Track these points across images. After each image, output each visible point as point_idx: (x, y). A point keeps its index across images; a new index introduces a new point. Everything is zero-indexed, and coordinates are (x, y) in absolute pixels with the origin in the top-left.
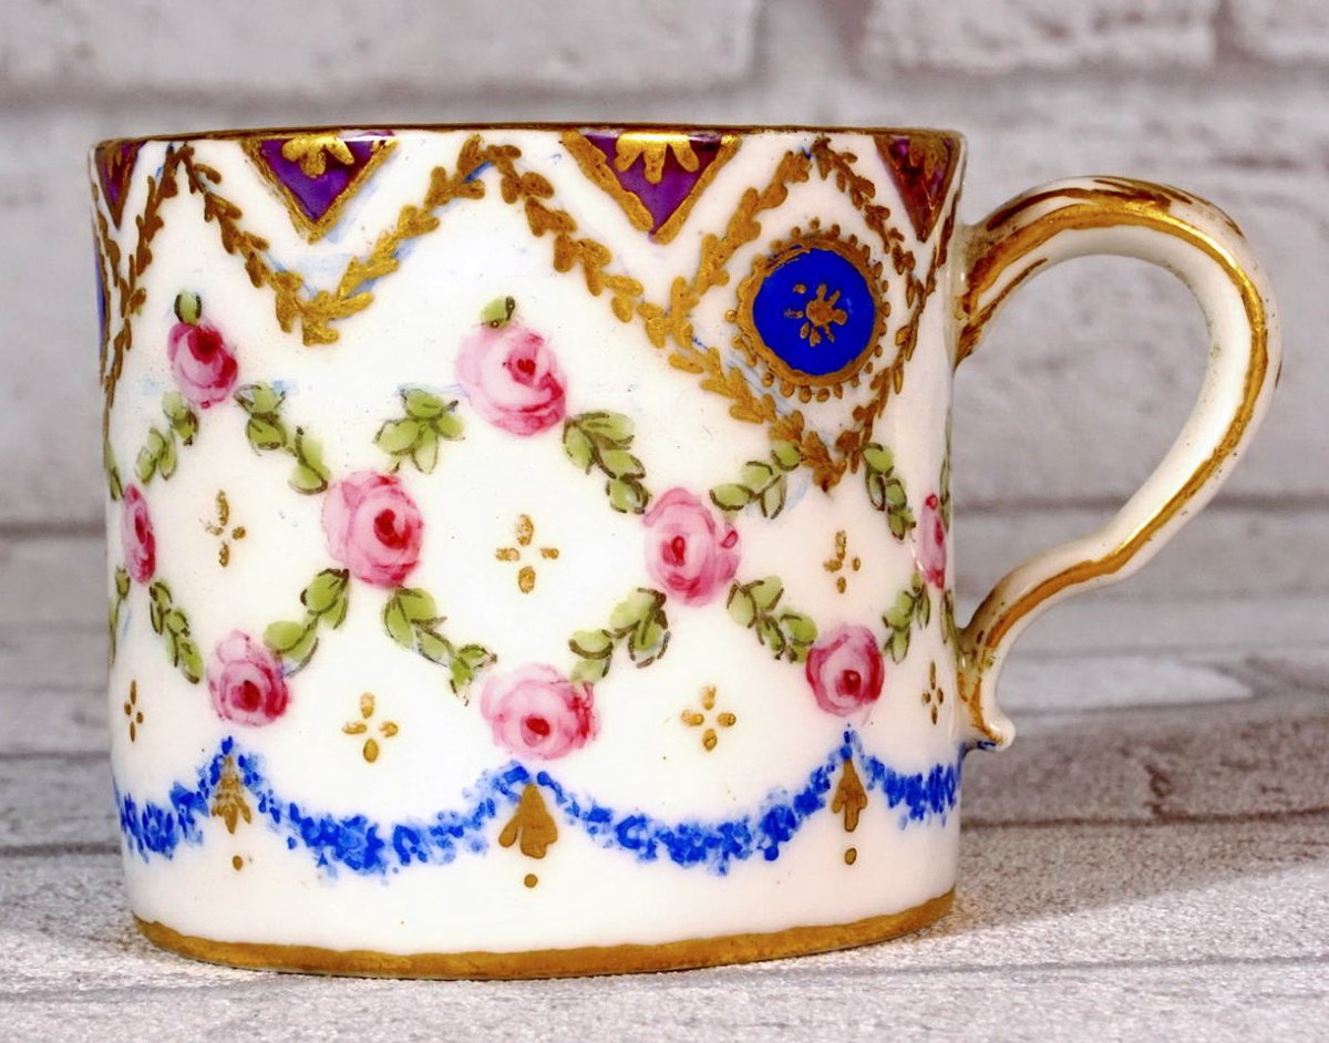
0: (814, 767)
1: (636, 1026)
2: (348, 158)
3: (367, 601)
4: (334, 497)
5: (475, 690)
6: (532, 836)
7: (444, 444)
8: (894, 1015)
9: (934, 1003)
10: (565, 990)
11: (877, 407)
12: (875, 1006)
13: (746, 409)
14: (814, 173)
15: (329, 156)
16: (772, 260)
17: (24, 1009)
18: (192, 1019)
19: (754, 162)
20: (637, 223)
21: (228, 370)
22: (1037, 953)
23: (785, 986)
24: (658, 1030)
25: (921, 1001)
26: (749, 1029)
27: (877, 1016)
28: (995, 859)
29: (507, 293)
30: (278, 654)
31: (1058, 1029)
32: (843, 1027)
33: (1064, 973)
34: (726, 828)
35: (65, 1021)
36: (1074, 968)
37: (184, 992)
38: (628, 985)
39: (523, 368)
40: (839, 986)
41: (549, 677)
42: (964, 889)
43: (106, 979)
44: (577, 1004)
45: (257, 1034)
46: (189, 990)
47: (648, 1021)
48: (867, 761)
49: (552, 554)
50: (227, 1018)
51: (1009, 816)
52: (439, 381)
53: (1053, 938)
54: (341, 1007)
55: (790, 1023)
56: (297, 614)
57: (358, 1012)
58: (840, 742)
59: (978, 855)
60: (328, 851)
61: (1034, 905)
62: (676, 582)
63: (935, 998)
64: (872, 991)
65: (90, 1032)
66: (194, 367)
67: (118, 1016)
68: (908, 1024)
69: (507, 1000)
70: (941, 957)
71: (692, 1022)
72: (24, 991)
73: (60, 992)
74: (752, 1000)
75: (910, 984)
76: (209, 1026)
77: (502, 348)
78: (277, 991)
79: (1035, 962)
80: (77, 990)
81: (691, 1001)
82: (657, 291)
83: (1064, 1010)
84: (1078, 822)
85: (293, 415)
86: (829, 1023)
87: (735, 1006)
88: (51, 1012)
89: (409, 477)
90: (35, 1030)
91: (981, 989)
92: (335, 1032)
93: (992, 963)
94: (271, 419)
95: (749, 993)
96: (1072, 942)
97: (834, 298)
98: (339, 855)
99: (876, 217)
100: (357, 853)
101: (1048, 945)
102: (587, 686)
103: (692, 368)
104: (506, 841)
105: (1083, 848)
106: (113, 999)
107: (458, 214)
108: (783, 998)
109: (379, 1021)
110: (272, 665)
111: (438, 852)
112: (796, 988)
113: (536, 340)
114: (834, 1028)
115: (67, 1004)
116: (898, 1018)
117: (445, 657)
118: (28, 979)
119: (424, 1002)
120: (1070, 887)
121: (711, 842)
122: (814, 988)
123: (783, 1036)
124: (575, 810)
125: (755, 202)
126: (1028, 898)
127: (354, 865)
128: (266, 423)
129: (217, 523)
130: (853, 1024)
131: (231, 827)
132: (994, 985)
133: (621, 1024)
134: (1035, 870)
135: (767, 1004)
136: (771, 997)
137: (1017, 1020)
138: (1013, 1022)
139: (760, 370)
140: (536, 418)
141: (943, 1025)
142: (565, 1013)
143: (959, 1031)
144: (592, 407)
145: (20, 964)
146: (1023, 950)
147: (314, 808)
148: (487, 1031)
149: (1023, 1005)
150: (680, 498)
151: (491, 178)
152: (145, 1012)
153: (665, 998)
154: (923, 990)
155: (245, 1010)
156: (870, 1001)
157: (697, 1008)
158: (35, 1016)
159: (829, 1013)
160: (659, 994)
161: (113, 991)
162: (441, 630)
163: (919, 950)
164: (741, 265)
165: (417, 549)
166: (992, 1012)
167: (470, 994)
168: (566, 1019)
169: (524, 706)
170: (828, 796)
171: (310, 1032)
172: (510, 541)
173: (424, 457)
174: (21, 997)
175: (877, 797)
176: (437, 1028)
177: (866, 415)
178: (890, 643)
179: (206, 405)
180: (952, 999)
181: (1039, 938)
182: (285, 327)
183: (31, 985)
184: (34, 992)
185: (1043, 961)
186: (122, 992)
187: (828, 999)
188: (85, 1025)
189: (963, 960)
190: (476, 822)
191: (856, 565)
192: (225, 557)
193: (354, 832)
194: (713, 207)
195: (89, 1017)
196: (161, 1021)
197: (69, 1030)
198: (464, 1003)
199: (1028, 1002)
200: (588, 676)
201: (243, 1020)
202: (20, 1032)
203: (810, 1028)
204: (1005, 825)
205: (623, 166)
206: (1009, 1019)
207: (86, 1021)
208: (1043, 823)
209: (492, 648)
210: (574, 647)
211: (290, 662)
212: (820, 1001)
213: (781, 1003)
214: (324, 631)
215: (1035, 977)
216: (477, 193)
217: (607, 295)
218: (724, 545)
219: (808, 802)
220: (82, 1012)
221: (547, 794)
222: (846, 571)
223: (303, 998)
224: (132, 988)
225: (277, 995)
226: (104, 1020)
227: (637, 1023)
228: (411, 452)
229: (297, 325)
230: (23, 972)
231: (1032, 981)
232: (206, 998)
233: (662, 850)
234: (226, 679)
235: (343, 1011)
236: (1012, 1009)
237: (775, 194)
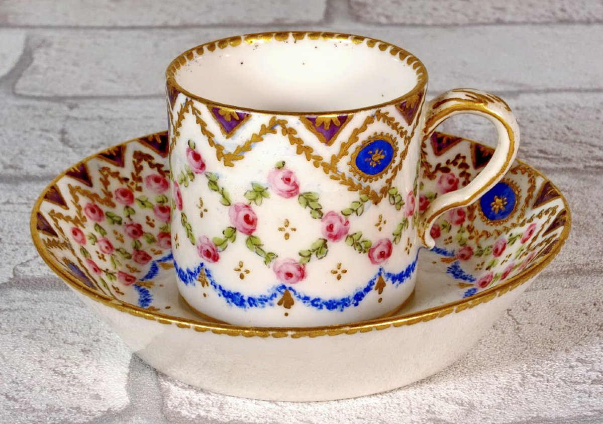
0: (370, 280)
2: (237, 118)
3: (241, 237)
4: (232, 208)
5: (272, 264)
6: (287, 303)
7: (264, 199)
11: (393, 177)
13: (353, 187)
14: (376, 120)
15: (231, 115)
16: (362, 146)
19: (357, 120)
20: (322, 141)
21: (203, 166)
29: (284, 159)
30: (216, 245)
34: (343, 300)
39: (287, 180)
41: (293, 262)
48: (386, 274)
49: (295, 230)
52: (262, 181)
56: (222, 237)
58: (378, 271)
60: (230, 300)
62: (330, 236)
66: (194, 161)
77: (281, 174)
82: (327, 159)
85: (221, 183)
89: (253, 206)
94: (215, 183)
97: (380, 152)
98: (233, 301)
99: (395, 126)
100: (238, 302)
102: (304, 265)
103: (336, 179)
104: (279, 304)
107: (269, 138)
110: (214, 248)
111: (260, 305)
113: (291, 173)
117: (263, 255)
121: (339, 304)
124: (299, 297)
125: (357, 132)
127: (237, 305)
128: (213, 184)
129: (200, 206)
131: (203, 286)
139: (357, 176)
140: (290, 194)
144: (307, 191)
147: (226, 287)
150: (332, 214)
151: (279, 128)
162: (262, 248)
164: (352, 149)
165: (256, 226)
169: (285, 269)
170: (374, 287)
172: (283, 226)
173: (258, 201)
175: (389, 283)
177: (389, 181)
178: (395, 240)
179: (197, 173)
182: (219, 160)
190: (271, 299)
191: (385, 222)
192: (202, 215)
193: (237, 297)
194: (344, 135)
200: (304, 262)
205: (317, 125)
209: (277, 253)
210: (300, 254)
211: (219, 248)
214: (229, 242)
216: (274, 132)
217: (312, 160)
218: (345, 225)
219: (368, 289)
221: (292, 293)
222: (382, 225)
228: (254, 200)
229: (222, 159)
233: (324, 307)
234: (202, 247)
237: (364, 128)
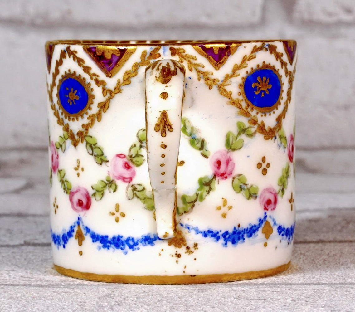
1: (222, 299)
8: (297, 297)
9: (308, 294)
10: (202, 287)
12: (292, 294)
14: (67, 56)
16: (62, 80)
17: (46, 290)
18: (95, 294)
22: (339, 280)
23: (266, 287)
24: (229, 300)
25: (305, 293)
26: (255, 300)
27: (292, 297)
28: (327, 252)
31: (344, 302)
32: (282, 301)
33: (346, 286)
35: (58, 293)
36: (349, 284)
37: (92, 286)
38: (220, 286)
40: (281, 288)
42: (318, 261)
43: (70, 282)
44: (206, 291)
45: (113, 299)
46: (94, 285)
47: (226, 297)
50: (104, 294)
51: (331, 239)
53: (343, 276)
54: (137, 291)
55: (267, 299)
57: (142, 292)
58: (77, 219)
59: (322, 250)
61: (338, 266)
63: (309, 292)
64: (291, 290)
65: (65, 297)
67: (73, 292)
68: (301, 300)
69: (185, 289)
70: (311, 280)
71: (239, 298)
72: (46, 284)
73: (57, 285)
74: (256, 291)
75: (302, 288)
76: (100, 296)
78: (119, 286)
79: (338, 282)
80: (62, 285)
81: (238, 291)
83: (346, 297)
84: (351, 242)
86: (278, 299)
87: (251, 293)
88: (54, 291)
90: (49, 296)
91: (322, 290)
92: (136, 298)
93: (326, 282)
95: (255, 289)
96: (349, 277)
97: (76, 92)
101: (342, 278)
105: (352, 249)
106: (72, 287)
108: (265, 291)
109: (148, 295)
112: (269, 288)
114: (280, 301)
115: (59, 289)
116: (298, 298)
118: (48, 281)
119: (161, 289)
120: (348, 261)
122: (274, 288)
123: (265, 303)
125: (58, 64)
126: (336, 264)
130: (285, 300)
132: (326, 289)
133: (218, 298)
134: (338, 255)
135: (261, 293)
136: (261, 291)
137: (332, 300)
138: (331, 300)
141: (311, 301)
142: (202, 294)
143: (316, 303)
145: (45, 277)
146: (334, 279)
148: (179, 299)
149: (334, 295)
152: (81, 291)
153: (231, 290)
154: (306, 290)
155: (110, 291)
156: (290, 293)
157: (240, 293)
158: (50, 292)
159: (278, 296)
160: (229, 289)
161: (72, 285)
163: (304, 278)
166: (325, 297)
167: (175, 288)
168: (202, 296)
171: (128, 298)
174: (46, 286)
176: (165, 297)
177: (86, 127)
180: (314, 293)
181: (339, 275)
183: (48, 283)
184: (49, 285)
185: (340, 282)
186: (75, 285)
187: (278, 292)
188: (64, 295)
189: (317, 281)
191: (83, 170)
195: (65, 293)
196: (85, 294)
197: (59, 296)
198: (173, 290)
199: (336, 294)
201: (109, 294)
202: (45, 296)
203: (273, 301)
204: (330, 242)
206: (330, 299)
207: (64, 294)
208: (341, 242)
212: (276, 292)
213: (264, 293)
215: (338, 287)
220: (63, 291)
222: (80, 171)
223: (127, 288)
224: (77, 284)
225: (119, 287)
226: (69, 294)
227: (223, 298)
230: (46, 279)
231: (337, 288)
232: (99, 288)
235: (138, 292)
236: (331, 296)
237: (61, 62)
